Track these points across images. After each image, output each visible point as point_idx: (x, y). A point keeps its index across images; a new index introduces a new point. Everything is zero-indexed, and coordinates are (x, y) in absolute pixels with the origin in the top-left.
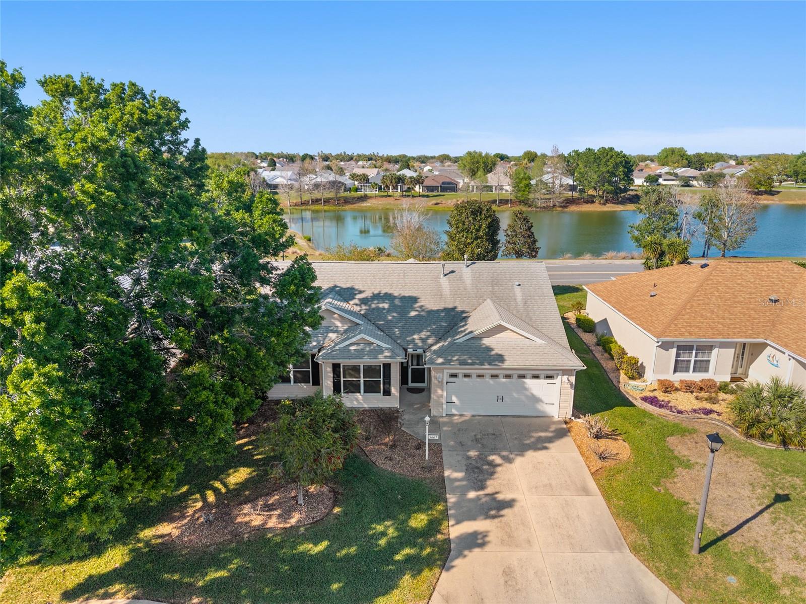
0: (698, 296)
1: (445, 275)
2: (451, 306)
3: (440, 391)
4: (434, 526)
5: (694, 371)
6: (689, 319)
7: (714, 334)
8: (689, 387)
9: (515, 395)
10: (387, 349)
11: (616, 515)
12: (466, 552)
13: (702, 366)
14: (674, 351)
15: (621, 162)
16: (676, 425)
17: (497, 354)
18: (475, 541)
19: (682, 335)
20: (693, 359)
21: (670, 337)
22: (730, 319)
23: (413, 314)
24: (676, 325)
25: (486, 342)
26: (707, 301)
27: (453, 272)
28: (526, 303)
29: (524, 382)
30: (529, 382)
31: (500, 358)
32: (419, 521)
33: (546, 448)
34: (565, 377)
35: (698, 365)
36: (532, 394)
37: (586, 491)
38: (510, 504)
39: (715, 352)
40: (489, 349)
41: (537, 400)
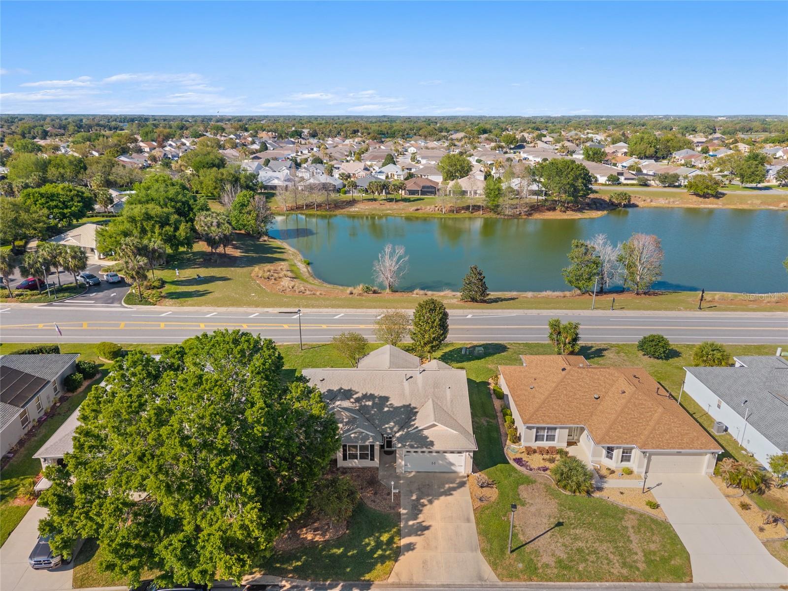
1: (407, 380)
2: (408, 404)
3: (400, 460)
4: (391, 541)
5: (547, 440)
6: (545, 411)
7: (556, 422)
8: (542, 451)
9: (440, 462)
10: (372, 436)
11: (479, 533)
12: (406, 553)
13: (551, 438)
14: (535, 430)
16: (527, 477)
17: (431, 441)
18: (410, 547)
19: (538, 422)
20: (546, 434)
21: (532, 423)
22: (568, 411)
23: (386, 409)
24: (537, 415)
25: (426, 433)
26: (558, 397)
28: (452, 401)
29: (445, 456)
30: (448, 455)
31: (432, 443)
32: (385, 537)
33: (451, 494)
34: (467, 453)
35: (549, 437)
36: (450, 462)
37: (468, 520)
38: (427, 528)
39: (557, 431)
40: (427, 437)
41: (452, 464)
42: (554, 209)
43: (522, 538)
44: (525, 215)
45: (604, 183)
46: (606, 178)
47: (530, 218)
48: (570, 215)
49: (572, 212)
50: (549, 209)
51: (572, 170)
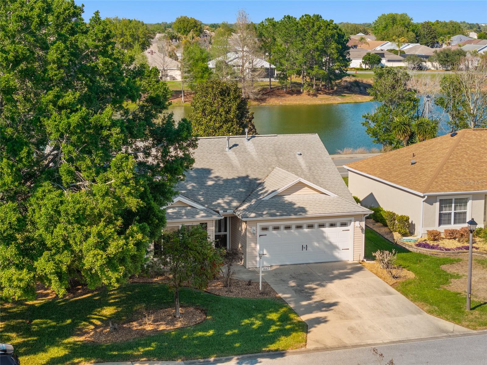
0: (451, 159)
1: (230, 148)
2: (244, 175)
3: (253, 245)
5: (455, 223)
6: (446, 177)
7: (467, 188)
8: (452, 235)
9: (316, 244)
10: (202, 210)
12: (316, 325)
13: (461, 218)
14: (437, 205)
15: (333, 36)
16: (447, 257)
17: (299, 207)
18: (319, 321)
19: (442, 190)
20: (453, 211)
21: (433, 192)
22: (479, 176)
23: (210, 183)
24: (436, 182)
25: (288, 198)
26: (459, 162)
27: (236, 145)
28: (310, 169)
29: (323, 232)
30: (328, 231)
31: (303, 210)
32: (273, 316)
34: (357, 223)
35: (457, 217)
36: (330, 242)
37: (389, 293)
39: (470, 203)
40: (291, 204)
41: (335, 248)
42: (299, 93)
44: (256, 99)
45: (358, 67)
46: (361, 61)
47: (264, 104)
48: (323, 100)
49: (326, 96)
50: (291, 93)
51: (319, 29)
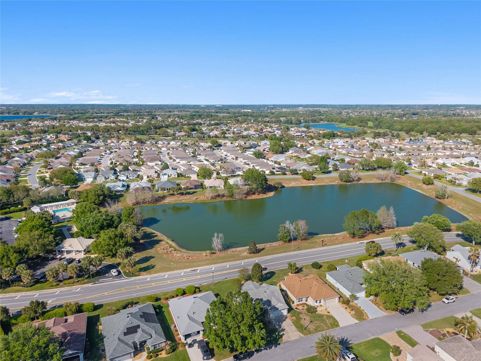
2: (268, 299)
4: (278, 334)
9: (280, 313)
11: (296, 328)
16: (300, 312)
17: (277, 308)
19: (299, 297)
22: (305, 293)
23: (263, 302)
28: (278, 296)
33: (286, 320)
34: (286, 309)
35: (301, 300)
36: (283, 312)
37: (292, 325)
38: (285, 329)
39: (303, 298)
43: (306, 327)
47: (246, 199)
48: (261, 196)
50: (253, 194)
